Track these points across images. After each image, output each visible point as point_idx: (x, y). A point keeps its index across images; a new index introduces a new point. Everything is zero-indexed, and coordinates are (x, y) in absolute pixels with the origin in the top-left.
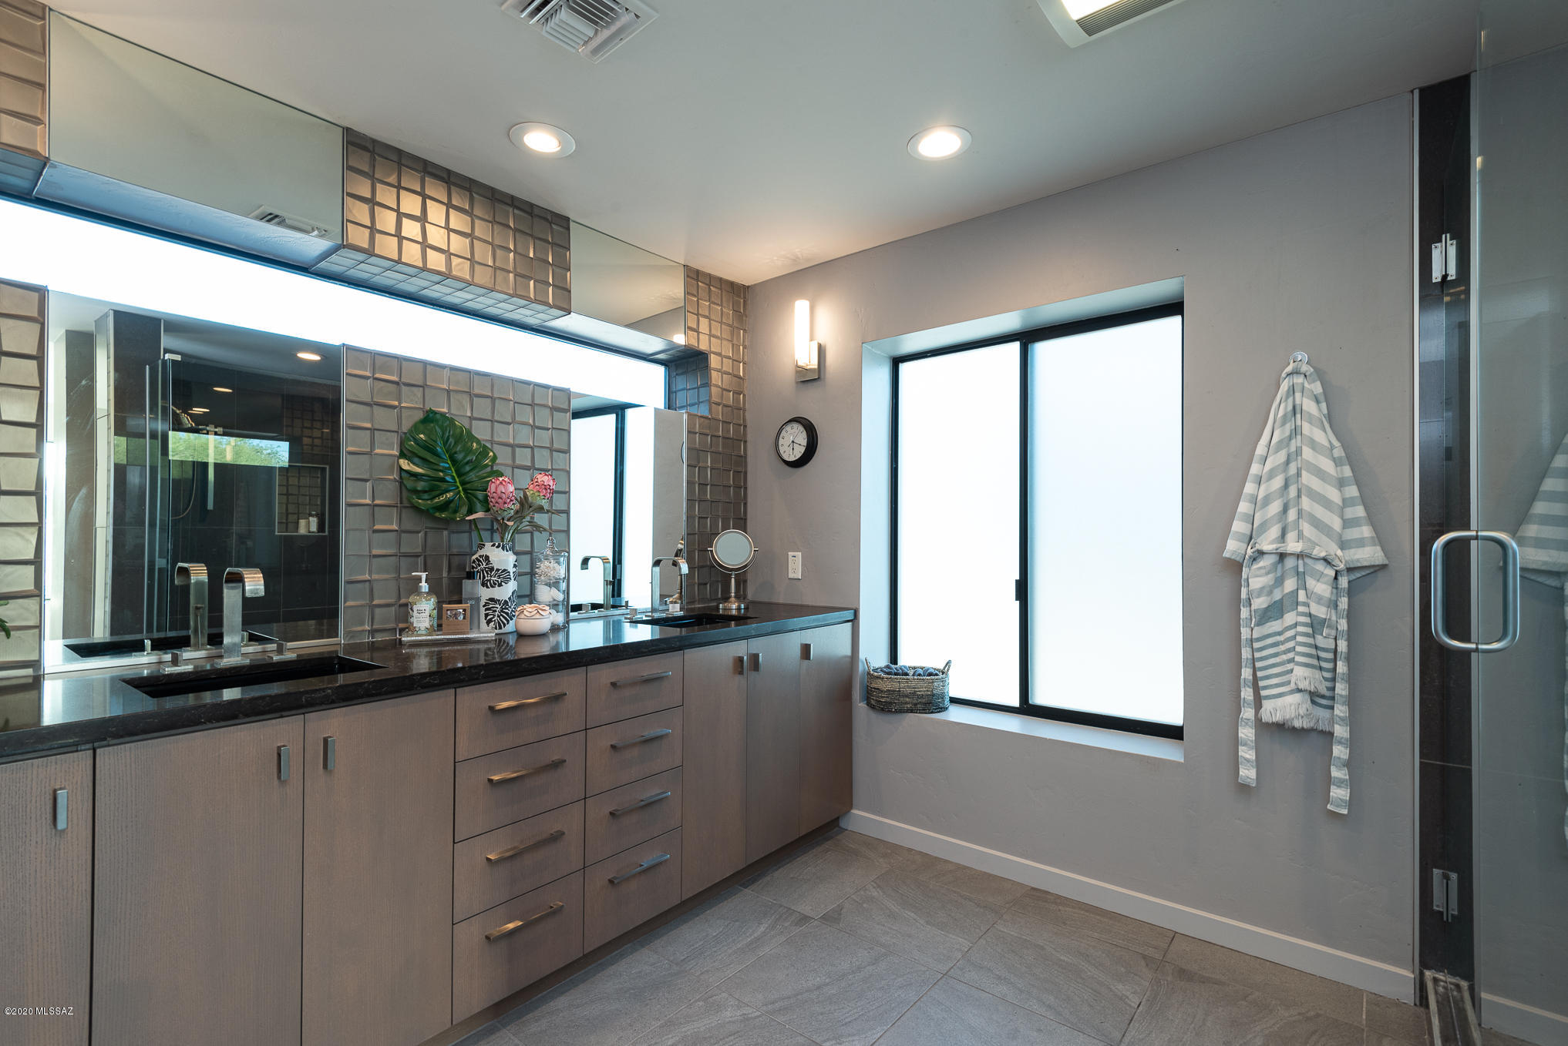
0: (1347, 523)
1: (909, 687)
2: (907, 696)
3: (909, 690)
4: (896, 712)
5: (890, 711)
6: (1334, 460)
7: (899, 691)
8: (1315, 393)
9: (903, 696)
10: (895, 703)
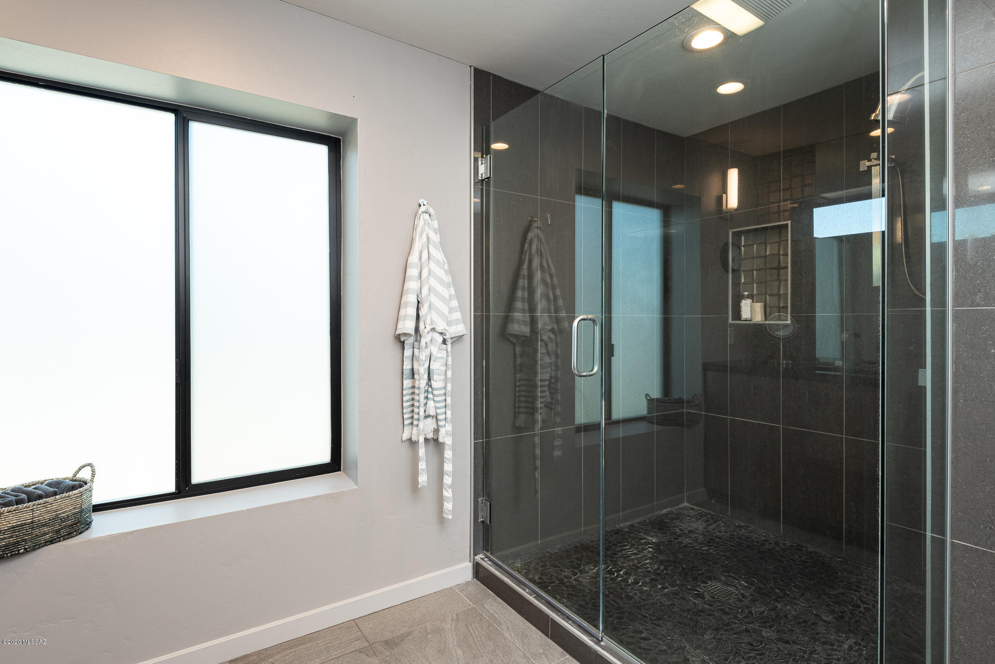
0: (451, 311)
1: (49, 512)
2: (44, 525)
3: (47, 517)
4: (27, 551)
5: (19, 554)
6: (445, 271)
7: (32, 522)
8: (435, 227)
9: (39, 527)
10: (25, 540)
